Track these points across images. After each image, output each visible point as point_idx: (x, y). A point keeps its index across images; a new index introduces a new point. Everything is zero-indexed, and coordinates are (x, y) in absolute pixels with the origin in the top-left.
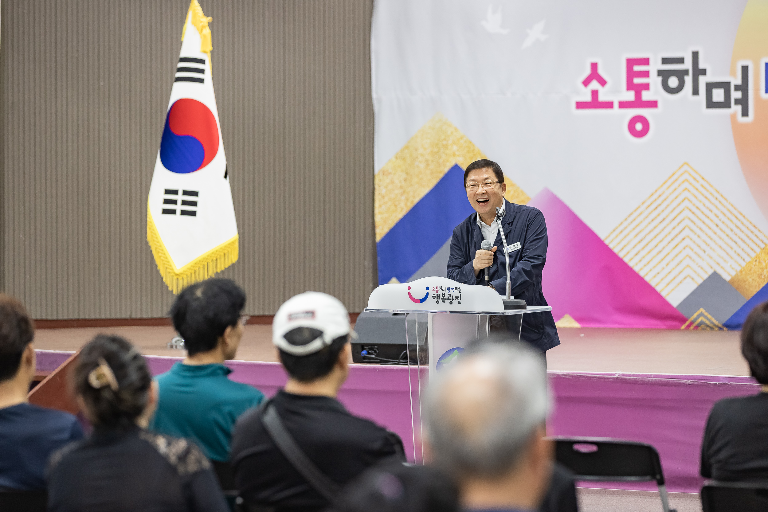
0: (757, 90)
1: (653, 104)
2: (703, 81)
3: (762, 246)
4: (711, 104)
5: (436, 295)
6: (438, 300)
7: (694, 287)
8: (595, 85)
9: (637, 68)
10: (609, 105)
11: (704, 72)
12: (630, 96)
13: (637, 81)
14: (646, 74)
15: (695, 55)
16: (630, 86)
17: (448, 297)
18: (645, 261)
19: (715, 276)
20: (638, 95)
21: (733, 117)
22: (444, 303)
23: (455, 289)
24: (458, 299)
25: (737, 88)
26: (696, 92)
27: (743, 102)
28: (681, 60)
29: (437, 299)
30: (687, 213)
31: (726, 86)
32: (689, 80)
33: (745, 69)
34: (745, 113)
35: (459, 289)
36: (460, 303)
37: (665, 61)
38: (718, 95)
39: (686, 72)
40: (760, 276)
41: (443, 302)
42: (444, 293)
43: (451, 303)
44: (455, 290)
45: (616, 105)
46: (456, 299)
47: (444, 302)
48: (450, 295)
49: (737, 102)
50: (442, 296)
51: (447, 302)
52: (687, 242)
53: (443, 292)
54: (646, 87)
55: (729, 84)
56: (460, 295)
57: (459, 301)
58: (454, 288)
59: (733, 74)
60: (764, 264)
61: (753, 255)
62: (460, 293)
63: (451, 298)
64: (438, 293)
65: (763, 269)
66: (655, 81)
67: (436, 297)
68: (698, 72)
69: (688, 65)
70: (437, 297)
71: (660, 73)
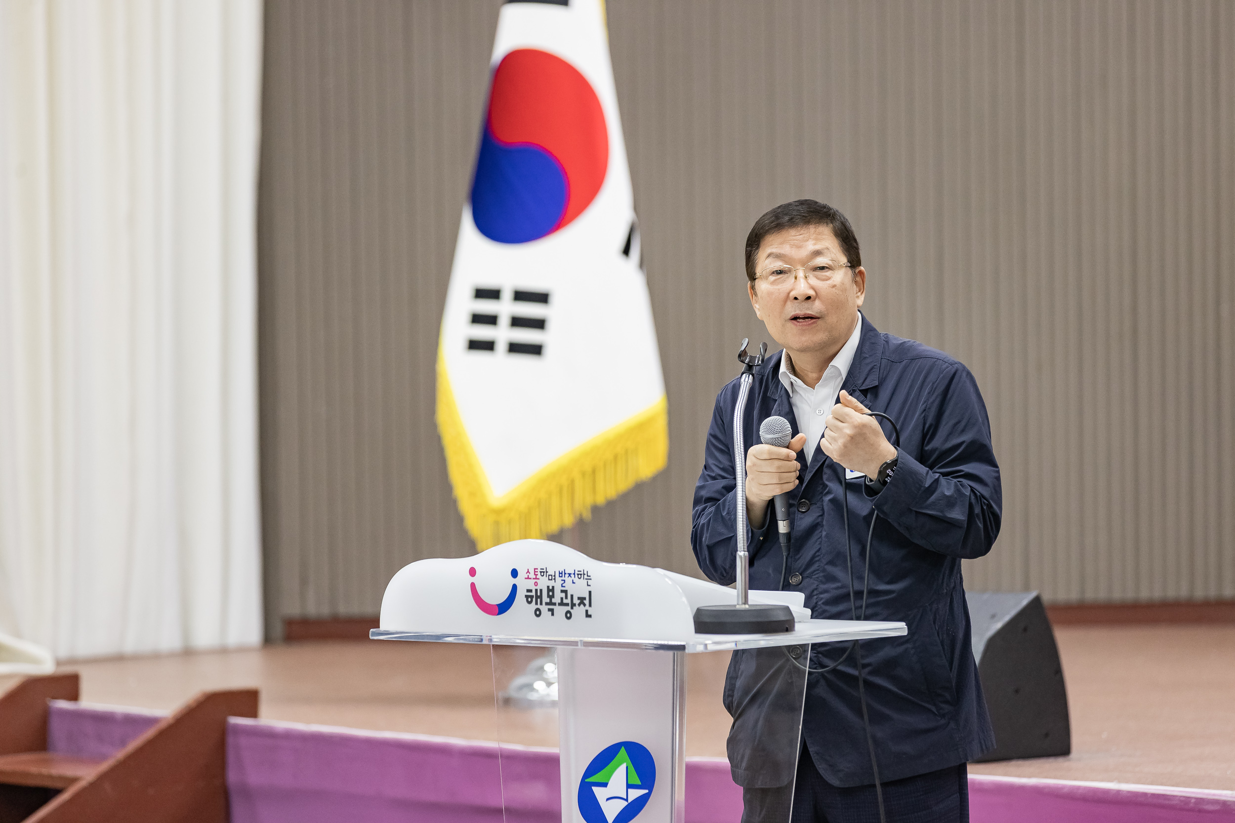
5: (533, 593)
6: (539, 606)
17: (562, 599)
22: (553, 614)
23: (576, 576)
24: (585, 605)
29: (536, 604)
35: (586, 577)
36: (590, 616)
41: (550, 613)
42: (553, 587)
43: (568, 616)
44: (576, 580)
46: (579, 605)
47: (552, 611)
48: (565, 592)
50: (549, 596)
51: (560, 611)
53: (551, 584)
56: (590, 592)
57: (587, 611)
58: (574, 574)
62: (589, 589)
63: (568, 601)
64: (538, 588)
67: (534, 599)
70: (537, 597)
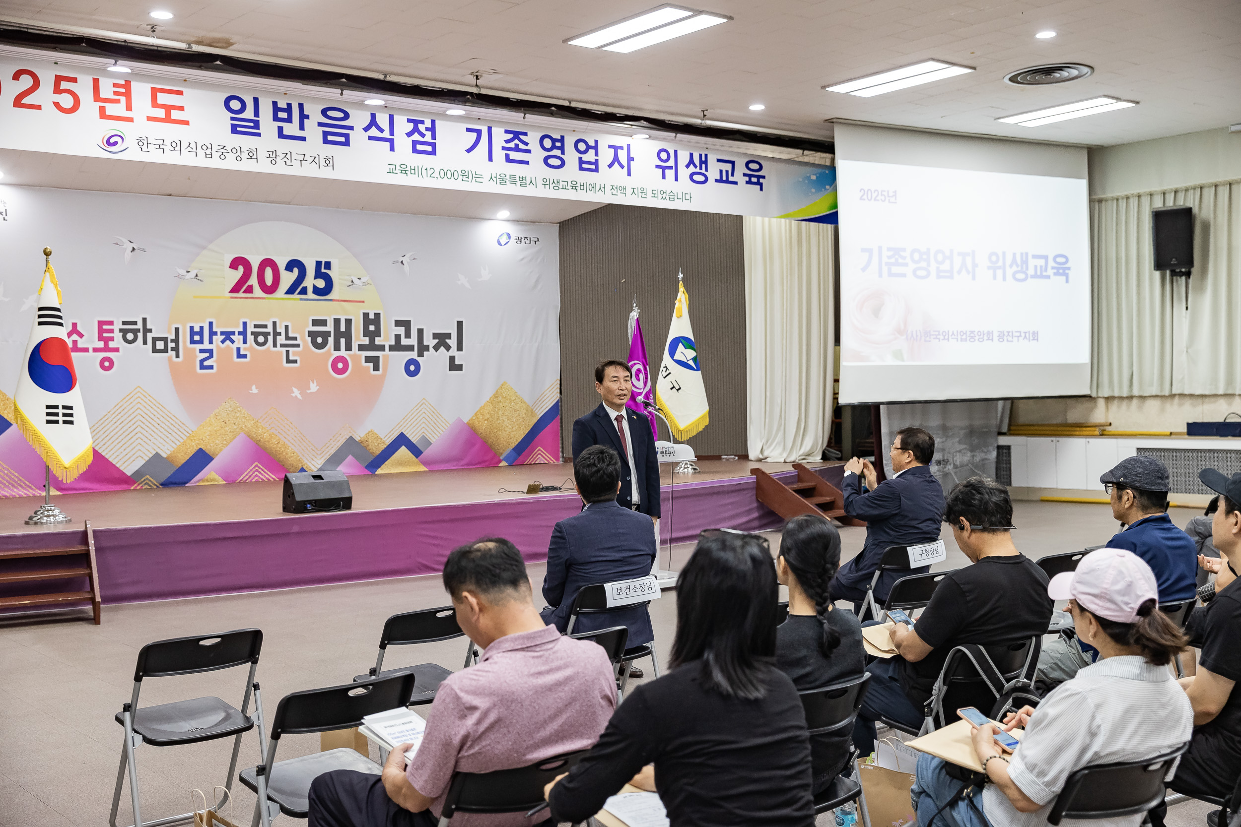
0: (185, 342)
1: (116, 350)
2: (150, 336)
3: (188, 435)
4: (155, 350)
7: (144, 462)
8: (75, 337)
9: (105, 327)
10: (86, 350)
11: (150, 331)
12: (101, 344)
13: (105, 335)
14: (112, 331)
15: (144, 320)
16: (101, 338)
18: (109, 449)
19: (157, 455)
20: (106, 344)
21: (170, 358)
25: (172, 341)
26: (145, 343)
27: (176, 349)
28: (135, 323)
30: (139, 417)
31: (165, 340)
32: (140, 335)
33: (177, 330)
34: (177, 356)
37: (124, 323)
38: (160, 345)
39: (138, 330)
40: (185, 454)
45: (91, 350)
49: (172, 349)
52: (139, 435)
54: (112, 339)
55: (167, 338)
59: (170, 332)
60: (188, 446)
61: (181, 440)
65: (187, 449)
66: (118, 336)
68: (146, 331)
69: (140, 326)
71: (121, 330)
